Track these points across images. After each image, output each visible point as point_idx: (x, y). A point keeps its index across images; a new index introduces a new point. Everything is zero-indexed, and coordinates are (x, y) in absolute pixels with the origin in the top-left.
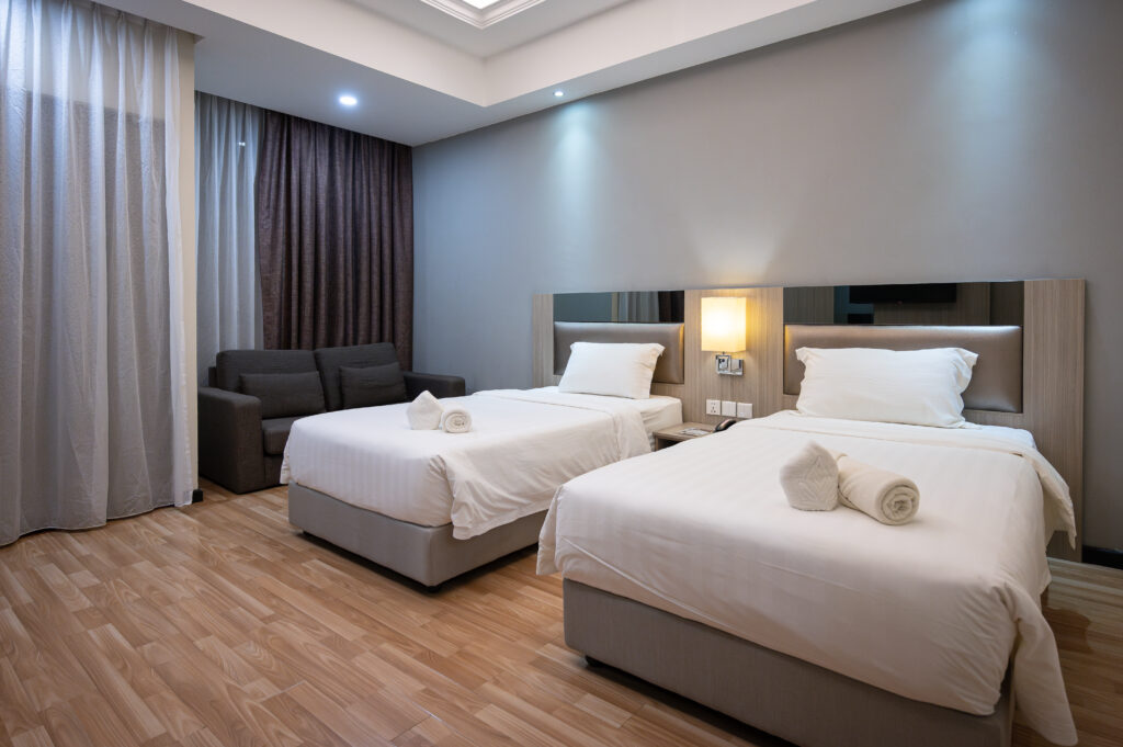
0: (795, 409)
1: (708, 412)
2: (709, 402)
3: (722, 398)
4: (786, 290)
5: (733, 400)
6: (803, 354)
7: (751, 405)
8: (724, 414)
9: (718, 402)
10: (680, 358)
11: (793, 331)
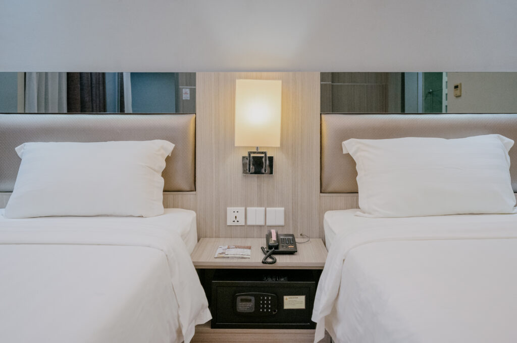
0: (358, 207)
1: (229, 223)
2: (230, 210)
3: (247, 203)
4: (323, 76)
5: (260, 205)
6: (351, 146)
7: (283, 209)
8: (249, 223)
9: (241, 210)
10: (191, 157)
11: (334, 121)
